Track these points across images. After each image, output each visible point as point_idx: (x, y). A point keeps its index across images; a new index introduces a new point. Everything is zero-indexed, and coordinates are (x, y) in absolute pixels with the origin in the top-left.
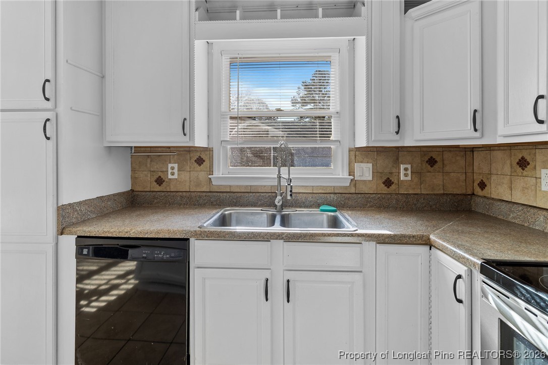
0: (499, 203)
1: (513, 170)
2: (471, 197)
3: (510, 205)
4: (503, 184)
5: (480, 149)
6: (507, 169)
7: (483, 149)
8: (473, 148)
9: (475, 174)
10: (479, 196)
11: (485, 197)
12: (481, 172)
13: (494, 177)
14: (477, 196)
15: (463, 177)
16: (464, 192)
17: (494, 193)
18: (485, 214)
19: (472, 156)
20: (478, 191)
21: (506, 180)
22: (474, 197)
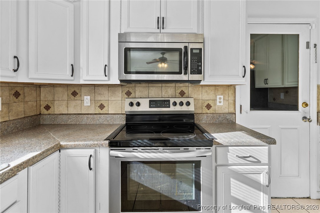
0: (61, 116)
1: (69, 97)
2: (40, 116)
3: (69, 116)
4: (63, 105)
5: (46, 86)
6: (65, 97)
7: (48, 86)
8: (40, 85)
9: (41, 101)
10: (46, 115)
11: (50, 114)
12: (46, 99)
13: (56, 102)
14: (44, 114)
15: (35, 104)
16: (35, 113)
17: (56, 111)
18: (51, 124)
19: (39, 90)
20: (44, 111)
21: (65, 103)
22: (42, 116)
